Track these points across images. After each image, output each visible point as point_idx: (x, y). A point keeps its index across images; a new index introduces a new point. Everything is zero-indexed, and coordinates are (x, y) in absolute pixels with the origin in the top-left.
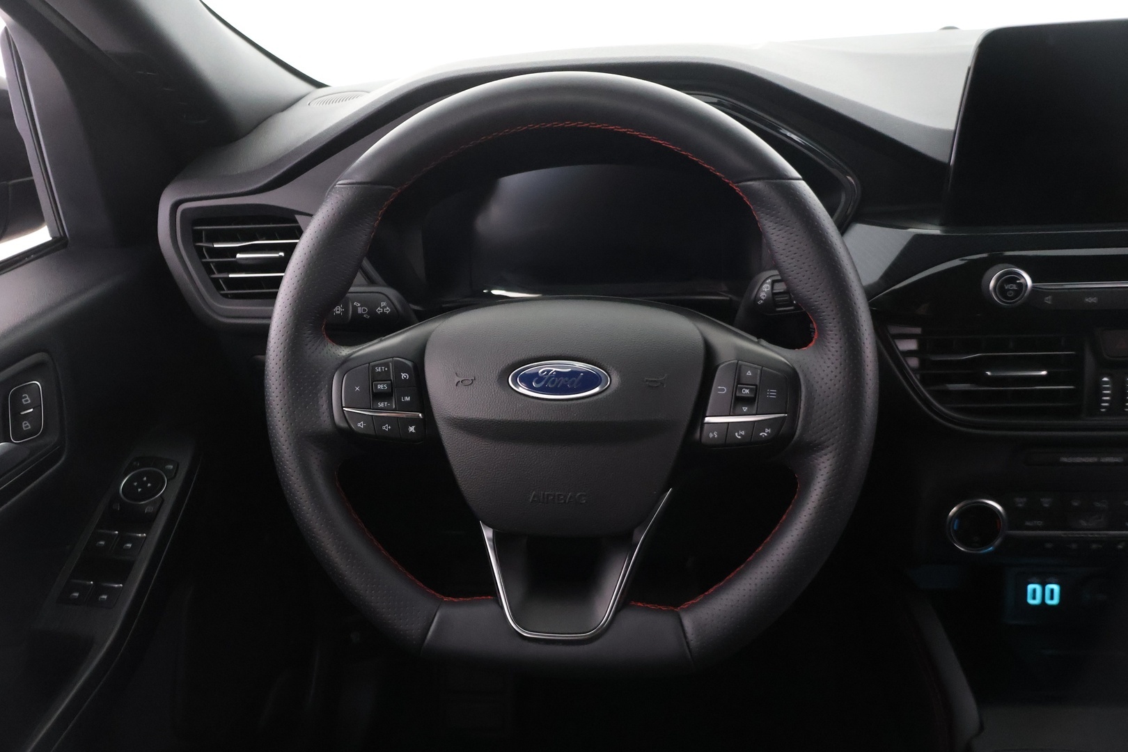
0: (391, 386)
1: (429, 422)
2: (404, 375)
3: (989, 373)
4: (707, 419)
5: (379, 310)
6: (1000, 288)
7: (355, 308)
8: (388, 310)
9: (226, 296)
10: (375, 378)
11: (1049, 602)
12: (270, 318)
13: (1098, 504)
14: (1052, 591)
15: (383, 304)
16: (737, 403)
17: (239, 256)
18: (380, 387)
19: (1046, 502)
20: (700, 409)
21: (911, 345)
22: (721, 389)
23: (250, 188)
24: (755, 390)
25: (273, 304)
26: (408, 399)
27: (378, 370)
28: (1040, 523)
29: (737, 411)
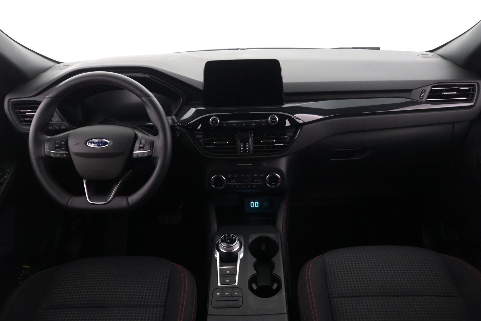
0: (60, 145)
1: (69, 155)
2: (63, 143)
3: (215, 143)
4: (134, 152)
5: (62, 128)
6: (212, 122)
7: (55, 127)
8: (64, 128)
9: (24, 124)
10: (56, 143)
11: (256, 207)
12: (29, 130)
13: (248, 176)
14: (257, 203)
15: (63, 126)
16: (140, 148)
17: (27, 114)
18: (57, 145)
19: (236, 176)
20: (132, 149)
21: (201, 136)
22: (137, 145)
23: (31, 95)
24: (144, 145)
25: (30, 127)
26: (64, 148)
27: (57, 141)
28: (235, 181)
29: (140, 150)
